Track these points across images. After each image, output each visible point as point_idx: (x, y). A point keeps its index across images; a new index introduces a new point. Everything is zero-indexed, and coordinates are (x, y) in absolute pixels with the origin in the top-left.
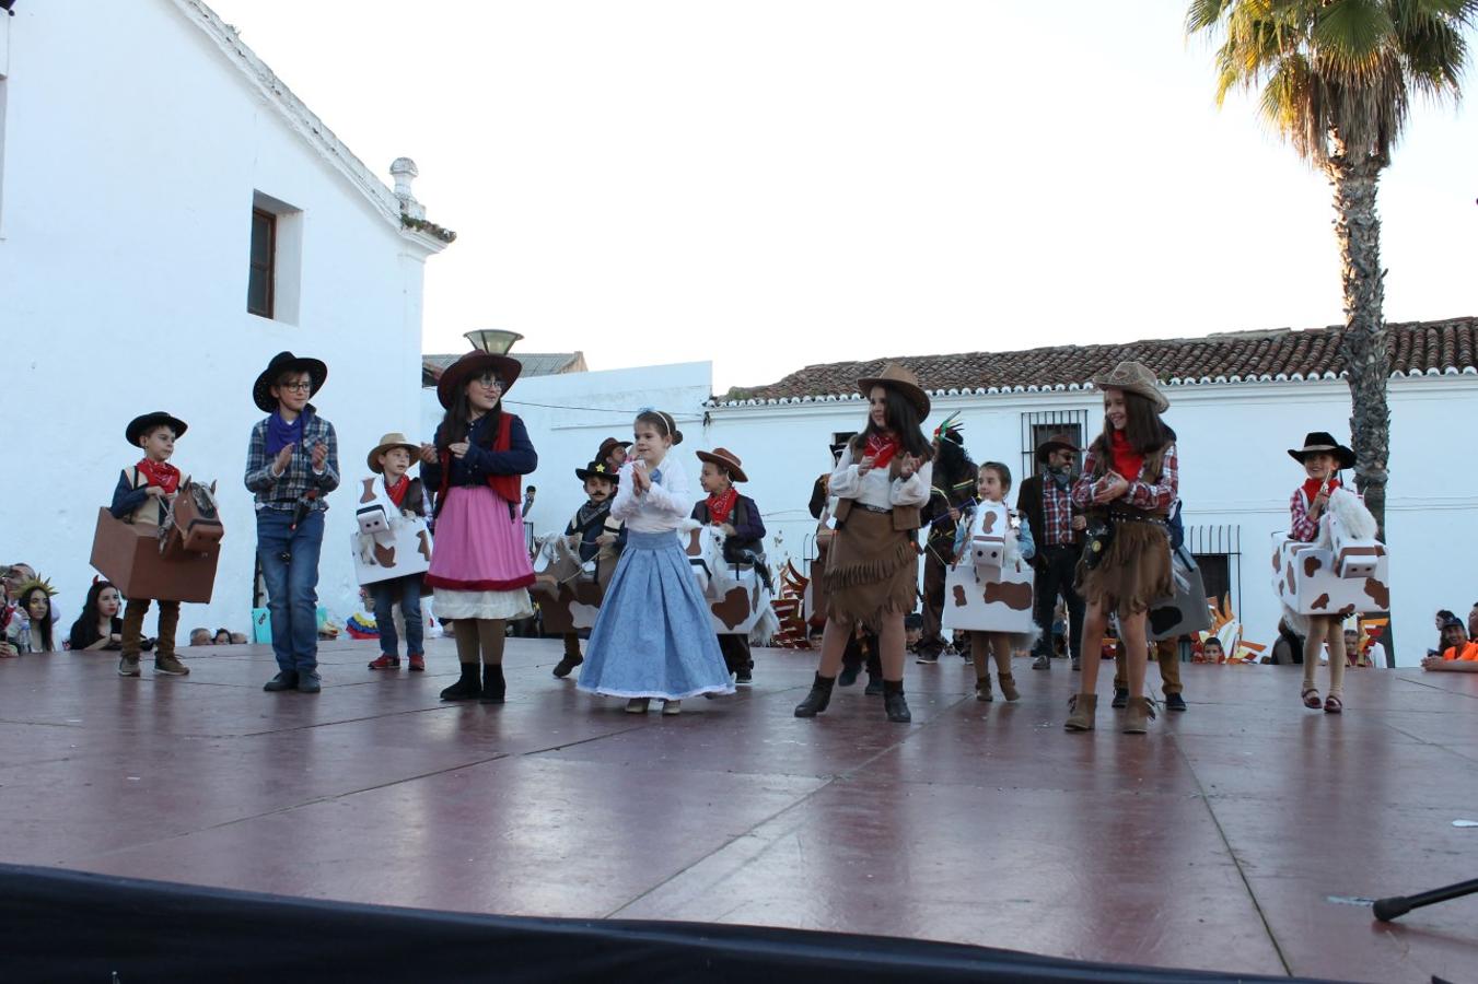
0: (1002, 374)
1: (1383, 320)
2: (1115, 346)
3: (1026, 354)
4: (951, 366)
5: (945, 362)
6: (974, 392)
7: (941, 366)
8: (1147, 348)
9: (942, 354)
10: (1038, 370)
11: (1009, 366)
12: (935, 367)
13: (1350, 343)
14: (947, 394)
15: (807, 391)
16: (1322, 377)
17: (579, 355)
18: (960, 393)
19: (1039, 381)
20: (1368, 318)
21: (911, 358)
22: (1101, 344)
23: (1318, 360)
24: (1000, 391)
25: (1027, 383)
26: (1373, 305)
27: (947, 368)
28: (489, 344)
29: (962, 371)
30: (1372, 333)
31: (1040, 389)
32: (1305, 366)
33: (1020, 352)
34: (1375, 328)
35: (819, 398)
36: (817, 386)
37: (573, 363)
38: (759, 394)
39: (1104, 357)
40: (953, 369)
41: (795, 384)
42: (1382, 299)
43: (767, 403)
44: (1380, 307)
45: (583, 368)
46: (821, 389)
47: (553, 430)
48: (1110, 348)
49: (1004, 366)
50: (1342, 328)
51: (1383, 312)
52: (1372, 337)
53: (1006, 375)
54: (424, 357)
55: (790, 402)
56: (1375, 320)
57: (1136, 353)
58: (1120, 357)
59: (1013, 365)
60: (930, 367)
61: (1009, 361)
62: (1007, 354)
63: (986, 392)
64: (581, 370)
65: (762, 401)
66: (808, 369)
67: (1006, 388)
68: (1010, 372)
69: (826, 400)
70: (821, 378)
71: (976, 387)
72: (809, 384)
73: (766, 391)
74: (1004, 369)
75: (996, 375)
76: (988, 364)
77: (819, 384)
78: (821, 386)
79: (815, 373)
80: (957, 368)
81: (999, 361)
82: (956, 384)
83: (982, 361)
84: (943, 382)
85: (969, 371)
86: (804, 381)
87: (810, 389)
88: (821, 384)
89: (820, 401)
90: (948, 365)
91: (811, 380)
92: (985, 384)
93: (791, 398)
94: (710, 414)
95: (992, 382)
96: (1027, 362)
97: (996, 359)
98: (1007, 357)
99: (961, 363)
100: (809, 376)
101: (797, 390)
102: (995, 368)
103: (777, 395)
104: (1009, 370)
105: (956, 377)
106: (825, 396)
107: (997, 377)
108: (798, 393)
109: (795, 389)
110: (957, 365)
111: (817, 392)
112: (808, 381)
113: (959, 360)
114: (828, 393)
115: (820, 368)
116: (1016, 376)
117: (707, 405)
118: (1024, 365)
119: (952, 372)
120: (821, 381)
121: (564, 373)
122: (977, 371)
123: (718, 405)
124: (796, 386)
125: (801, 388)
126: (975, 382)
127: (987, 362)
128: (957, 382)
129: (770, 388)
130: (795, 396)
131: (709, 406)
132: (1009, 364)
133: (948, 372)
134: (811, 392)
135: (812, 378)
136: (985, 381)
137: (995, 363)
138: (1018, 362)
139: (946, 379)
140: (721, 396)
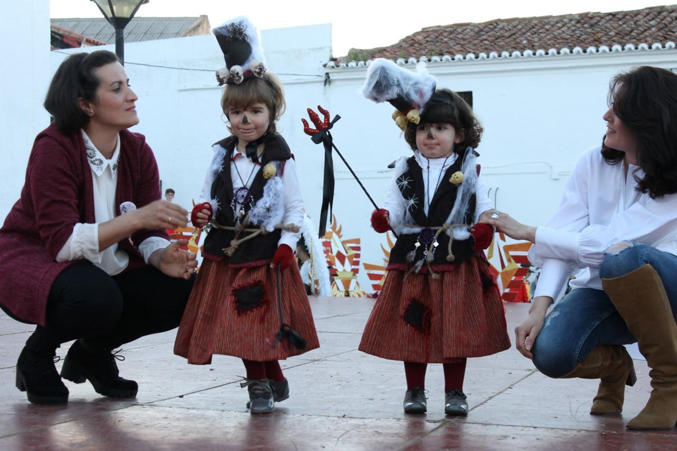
0: (612, 33)
3: (637, 13)
4: (564, 26)
5: (557, 23)
6: (585, 51)
7: (553, 26)
9: (554, 15)
10: (649, 28)
11: (621, 26)
12: (547, 27)
14: (559, 53)
15: (424, 52)
17: (205, 18)
18: (571, 52)
19: (649, 39)
21: (524, 19)
24: (611, 50)
25: (637, 41)
27: (560, 28)
28: (115, 8)
29: (573, 31)
31: (650, 48)
33: (632, 12)
35: (435, 58)
36: (433, 47)
37: (198, 26)
38: (377, 55)
40: (564, 29)
41: (412, 45)
45: (208, 31)
46: (437, 50)
47: (180, 91)
49: (615, 25)
53: (617, 34)
59: (624, 24)
60: (542, 28)
61: (620, 20)
62: (618, 13)
63: (597, 51)
64: (207, 33)
66: (424, 31)
67: (617, 47)
68: (620, 31)
69: (441, 60)
70: (437, 39)
71: (588, 46)
72: (425, 45)
73: (384, 51)
74: (615, 29)
75: (607, 34)
76: (600, 23)
77: (435, 45)
78: (437, 47)
79: (431, 34)
80: (569, 28)
81: (610, 20)
82: (568, 43)
83: (594, 21)
84: (555, 41)
85: (581, 31)
86: (421, 42)
87: (427, 50)
88: (437, 44)
89: (436, 61)
90: (559, 25)
91: (428, 41)
92: (596, 43)
93: (408, 59)
94: (330, 75)
95: (603, 41)
96: (637, 21)
97: (607, 18)
98: (618, 16)
99: (573, 22)
100: (425, 38)
101: (414, 51)
102: (606, 27)
103: (395, 56)
104: (619, 29)
105: (568, 37)
106: (440, 56)
107: (608, 36)
108: (415, 53)
109: (411, 50)
110: (569, 25)
111: (433, 53)
112: (424, 42)
113: (571, 20)
114: (444, 53)
115: (436, 29)
116: (627, 35)
117: (327, 66)
118: (635, 23)
119: (564, 32)
120: (437, 42)
121: (191, 35)
122: (589, 30)
123: (338, 66)
124: (413, 47)
125: (418, 49)
126: (586, 42)
127: (599, 21)
128: (568, 41)
129: (387, 49)
130: (412, 56)
131: (329, 67)
132: (620, 23)
133: (560, 31)
134: (427, 53)
135: (428, 39)
136: (596, 40)
137: (606, 23)
138: (629, 20)
139: (558, 39)
140: (340, 57)
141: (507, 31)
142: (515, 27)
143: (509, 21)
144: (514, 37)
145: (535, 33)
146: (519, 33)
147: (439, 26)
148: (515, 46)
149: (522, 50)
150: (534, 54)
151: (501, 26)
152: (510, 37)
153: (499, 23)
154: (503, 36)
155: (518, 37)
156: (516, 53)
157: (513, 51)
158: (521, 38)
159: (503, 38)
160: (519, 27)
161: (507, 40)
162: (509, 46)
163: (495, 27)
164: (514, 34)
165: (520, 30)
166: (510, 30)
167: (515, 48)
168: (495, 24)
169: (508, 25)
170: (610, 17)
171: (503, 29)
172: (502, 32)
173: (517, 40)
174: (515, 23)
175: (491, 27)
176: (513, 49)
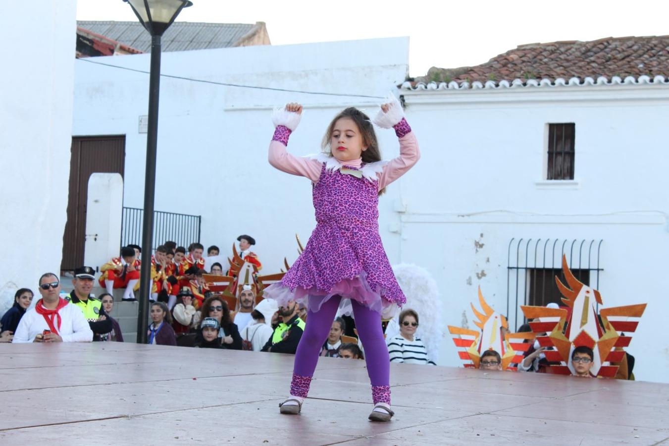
15: (518, 74)
17: (262, 25)
21: (641, 39)
28: (152, 11)
35: (531, 82)
36: (530, 69)
37: (254, 35)
38: (462, 76)
41: (505, 65)
43: (471, 87)
45: (266, 41)
46: (535, 72)
47: (226, 110)
54: (80, 23)
55: (497, 85)
60: (663, 49)
64: (264, 43)
65: (466, 84)
66: (521, 49)
69: (539, 85)
70: (535, 59)
72: (520, 66)
73: (472, 72)
77: (532, 66)
78: (535, 68)
79: (529, 53)
86: (515, 62)
87: (522, 72)
88: (535, 65)
89: (532, 86)
91: (523, 62)
93: (499, 81)
94: (405, 98)
100: (521, 57)
101: (507, 72)
103: (483, 77)
106: (538, 80)
108: (507, 75)
109: (504, 71)
111: (529, 75)
112: (520, 62)
114: (542, 77)
115: (535, 47)
117: (402, 87)
120: (535, 62)
121: (244, 46)
123: (415, 88)
124: (505, 68)
125: (512, 70)
129: (475, 70)
130: (503, 79)
131: (405, 88)
134: (523, 75)
135: (523, 59)
140: (418, 77)
141: (619, 52)
142: (630, 47)
143: (622, 40)
144: (628, 59)
145: (654, 56)
146: (634, 55)
147: (539, 44)
148: (629, 70)
149: (637, 75)
150: (652, 81)
151: (613, 45)
152: (623, 59)
153: (610, 42)
154: (615, 58)
155: (632, 60)
156: (630, 79)
157: (626, 77)
158: (637, 61)
159: (615, 60)
160: (635, 47)
161: (620, 63)
162: (621, 70)
163: (606, 47)
164: (628, 56)
165: (635, 51)
166: (623, 51)
167: (629, 73)
168: (605, 44)
169: (622, 45)
171: (615, 49)
172: (614, 52)
173: (632, 64)
174: (630, 43)
175: (601, 46)
176: (627, 74)
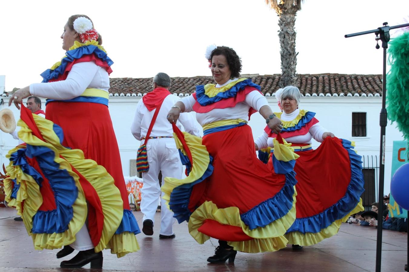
0: (138, 88)
1: (296, 73)
2: (187, 78)
4: (116, 83)
6: (125, 95)
8: (200, 80)
11: (141, 85)
13: (283, 82)
14: (114, 95)
16: (271, 95)
18: (119, 95)
20: (290, 72)
22: (181, 77)
23: (270, 88)
24: (137, 95)
26: (293, 67)
27: (114, 84)
29: (120, 86)
30: (292, 78)
32: (265, 90)
33: (146, 79)
34: (293, 76)
39: (182, 82)
40: (116, 84)
42: (296, 65)
44: (295, 68)
48: (184, 79)
49: (139, 84)
50: (279, 75)
51: (296, 69)
52: (292, 80)
53: (140, 88)
56: (293, 73)
57: (195, 81)
58: (189, 83)
59: (143, 84)
61: (141, 82)
62: (140, 79)
63: (131, 95)
68: (141, 87)
71: (126, 93)
74: (139, 86)
75: (135, 88)
76: (132, 83)
80: (118, 84)
81: (137, 82)
82: (118, 91)
83: (129, 82)
84: (112, 90)
85: (124, 86)
90: (114, 83)
92: (131, 92)
94: (4, 100)
95: (133, 91)
96: (149, 83)
97: (135, 81)
98: (140, 80)
99: (120, 82)
102: (135, 85)
104: (141, 86)
105: (118, 88)
107: (136, 89)
110: (118, 83)
113: (119, 81)
116: (144, 89)
118: (148, 84)
119: (116, 86)
122: (127, 86)
123: (8, 96)
126: (126, 91)
127: (132, 82)
128: (118, 90)
131: (3, 96)
132: (141, 83)
133: (114, 85)
136: (130, 91)
137: (135, 83)
138: (145, 82)
139: (113, 89)
140: (9, 92)
170: (137, 80)
